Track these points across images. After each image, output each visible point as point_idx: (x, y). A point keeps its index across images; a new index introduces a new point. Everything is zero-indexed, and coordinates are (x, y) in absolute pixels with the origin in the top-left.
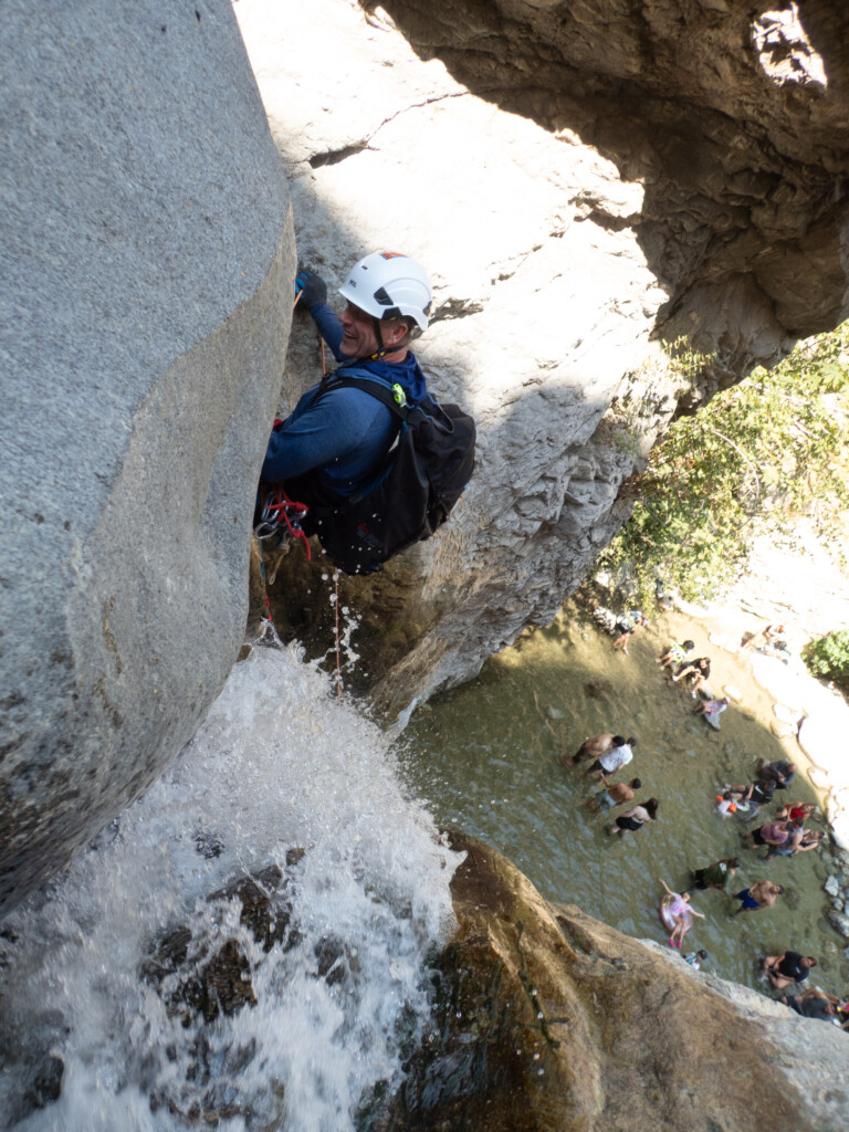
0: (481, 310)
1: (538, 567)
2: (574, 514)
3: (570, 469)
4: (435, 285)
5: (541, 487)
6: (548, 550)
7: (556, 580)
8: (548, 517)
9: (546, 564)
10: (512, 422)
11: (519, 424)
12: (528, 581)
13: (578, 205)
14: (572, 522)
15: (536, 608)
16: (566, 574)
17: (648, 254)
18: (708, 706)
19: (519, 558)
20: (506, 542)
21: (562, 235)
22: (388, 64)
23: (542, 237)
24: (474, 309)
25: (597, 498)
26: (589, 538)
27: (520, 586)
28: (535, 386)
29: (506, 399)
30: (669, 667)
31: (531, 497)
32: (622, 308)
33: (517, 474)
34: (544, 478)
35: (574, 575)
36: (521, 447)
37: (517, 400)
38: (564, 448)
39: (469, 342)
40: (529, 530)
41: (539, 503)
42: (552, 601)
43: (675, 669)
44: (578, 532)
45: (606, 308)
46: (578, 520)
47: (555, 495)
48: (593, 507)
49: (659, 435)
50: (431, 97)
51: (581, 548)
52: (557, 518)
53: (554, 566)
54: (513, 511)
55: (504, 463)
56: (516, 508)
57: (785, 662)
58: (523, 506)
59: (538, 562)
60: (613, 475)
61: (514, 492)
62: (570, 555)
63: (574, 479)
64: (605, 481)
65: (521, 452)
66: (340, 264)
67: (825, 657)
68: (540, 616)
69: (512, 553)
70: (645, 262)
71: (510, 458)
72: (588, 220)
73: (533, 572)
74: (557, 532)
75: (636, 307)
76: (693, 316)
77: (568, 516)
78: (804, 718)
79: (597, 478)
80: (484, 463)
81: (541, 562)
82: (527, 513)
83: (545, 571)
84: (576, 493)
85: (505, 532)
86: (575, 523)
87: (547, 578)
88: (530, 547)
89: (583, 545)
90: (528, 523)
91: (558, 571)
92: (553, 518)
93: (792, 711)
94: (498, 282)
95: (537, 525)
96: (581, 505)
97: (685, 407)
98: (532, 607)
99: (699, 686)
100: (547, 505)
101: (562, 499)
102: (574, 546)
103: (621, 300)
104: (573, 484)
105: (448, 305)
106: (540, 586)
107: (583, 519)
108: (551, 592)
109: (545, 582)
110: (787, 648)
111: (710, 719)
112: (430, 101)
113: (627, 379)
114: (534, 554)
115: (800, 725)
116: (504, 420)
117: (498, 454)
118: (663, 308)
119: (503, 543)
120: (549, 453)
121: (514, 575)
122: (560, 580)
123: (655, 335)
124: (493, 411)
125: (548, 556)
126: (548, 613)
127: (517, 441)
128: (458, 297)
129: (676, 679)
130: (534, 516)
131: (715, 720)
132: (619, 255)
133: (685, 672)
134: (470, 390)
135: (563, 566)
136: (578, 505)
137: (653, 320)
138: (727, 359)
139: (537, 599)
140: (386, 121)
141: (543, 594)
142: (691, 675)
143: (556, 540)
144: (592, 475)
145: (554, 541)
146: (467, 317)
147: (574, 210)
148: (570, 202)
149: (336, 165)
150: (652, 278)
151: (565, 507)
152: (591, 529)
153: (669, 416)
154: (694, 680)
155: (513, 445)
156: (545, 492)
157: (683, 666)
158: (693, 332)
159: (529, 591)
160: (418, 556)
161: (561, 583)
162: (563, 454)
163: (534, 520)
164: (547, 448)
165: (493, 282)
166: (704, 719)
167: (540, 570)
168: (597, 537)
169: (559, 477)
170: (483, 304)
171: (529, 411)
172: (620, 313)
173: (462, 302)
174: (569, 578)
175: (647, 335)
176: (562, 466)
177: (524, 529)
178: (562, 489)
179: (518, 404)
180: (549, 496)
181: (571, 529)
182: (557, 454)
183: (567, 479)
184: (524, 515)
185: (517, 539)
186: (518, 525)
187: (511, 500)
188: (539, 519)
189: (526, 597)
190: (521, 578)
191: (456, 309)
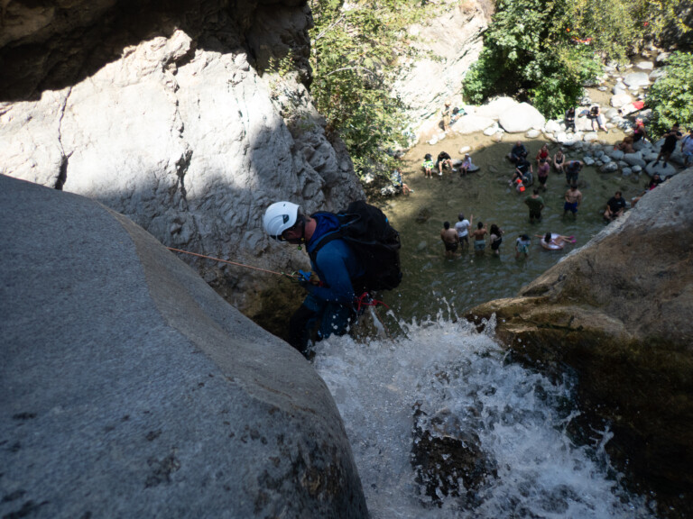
0: (192, 152)
1: (343, 207)
2: (326, 171)
3: (303, 158)
4: (163, 167)
5: (303, 179)
6: (337, 196)
8: (320, 185)
9: (344, 201)
10: (261, 172)
11: (264, 170)
13: (168, 69)
14: (330, 175)
16: (355, 195)
17: (216, 50)
18: (464, 166)
21: (178, 87)
22: (29, 119)
23: (173, 97)
24: (189, 155)
25: (326, 154)
26: (344, 171)
28: (249, 149)
29: (246, 168)
30: (433, 174)
31: (305, 187)
32: (236, 79)
33: (289, 186)
34: (299, 174)
35: (358, 191)
36: (276, 176)
37: (250, 162)
38: (290, 155)
39: (205, 168)
40: (321, 199)
41: (311, 185)
43: (436, 171)
44: (337, 175)
45: (231, 88)
46: (331, 171)
47: (311, 175)
48: (329, 159)
49: (312, 103)
50: (61, 108)
51: (345, 179)
52: (324, 181)
53: (347, 198)
55: (279, 190)
56: (306, 198)
57: (465, 114)
58: (307, 194)
59: (340, 205)
60: (319, 139)
61: (297, 194)
62: (346, 187)
63: (309, 160)
64: (320, 145)
65: (279, 178)
66: (122, 209)
67: (474, 93)
70: (219, 54)
71: (278, 185)
72: (179, 69)
74: (330, 186)
75: (239, 73)
76: (262, 47)
77: (327, 175)
78: (498, 122)
79: (316, 148)
81: (341, 203)
82: (312, 194)
84: (317, 163)
86: (331, 173)
88: (330, 204)
89: (345, 177)
90: (317, 197)
91: (351, 198)
92: (322, 183)
93: (492, 126)
94: (182, 134)
95: (321, 193)
96: (324, 165)
97: (306, 81)
99: (451, 165)
100: (314, 182)
101: (315, 172)
102: (342, 182)
103: (231, 78)
104: (312, 162)
105: (179, 167)
107: (332, 168)
110: (459, 108)
111: (471, 170)
112: (63, 110)
113: (274, 101)
115: (501, 126)
116: (257, 176)
117: (272, 190)
118: (248, 59)
120: (288, 164)
122: (355, 199)
123: (260, 72)
124: (249, 178)
127: (272, 176)
128: (178, 158)
129: (441, 174)
130: (315, 191)
131: (473, 167)
132: (207, 64)
133: (441, 167)
134: (230, 183)
135: (350, 194)
136: (324, 166)
137: (251, 68)
138: (295, 44)
140: (60, 139)
142: (444, 166)
143: (334, 189)
144: (313, 149)
145: (334, 190)
146: (191, 162)
147: (169, 73)
148: (164, 71)
149: (67, 179)
150: (229, 55)
151: (321, 173)
152: (339, 168)
153: (306, 93)
154: (447, 165)
155: (272, 179)
156: (307, 179)
157: (437, 166)
158: (270, 52)
160: (300, 263)
162: (293, 157)
163: (317, 193)
164: (285, 163)
165: (181, 137)
168: (345, 167)
169: (304, 167)
170: (189, 148)
171: (260, 160)
172: (237, 83)
173: (182, 159)
174: (358, 195)
175: (258, 77)
176: (298, 162)
178: (310, 169)
179: (253, 164)
180: (310, 178)
181: (334, 177)
182: (291, 160)
183: (307, 164)
184: (312, 197)
187: (300, 198)
188: (319, 190)
191: (183, 164)
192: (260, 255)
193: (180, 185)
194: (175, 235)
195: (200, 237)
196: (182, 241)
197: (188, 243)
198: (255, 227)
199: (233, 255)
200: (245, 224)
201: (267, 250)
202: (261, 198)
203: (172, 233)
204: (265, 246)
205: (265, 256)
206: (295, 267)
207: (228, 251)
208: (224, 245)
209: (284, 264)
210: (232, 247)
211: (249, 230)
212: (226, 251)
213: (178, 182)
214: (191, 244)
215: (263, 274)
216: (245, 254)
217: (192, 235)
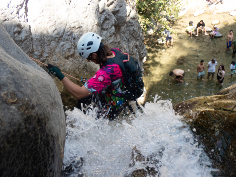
1: (127, 41)
2: (119, 15)
5: (103, 17)
6: (124, 33)
7: (135, 39)
8: (114, 23)
9: (128, 37)
12: (128, 47)
15: (139, 53)
16: (136, 35)
19: (119, 42)
20: (111, 41)
27: (128, 50)
31: (104, 22)
33: (93, 19)
34: (101, 13)
35: (139, 33)
40: (113, 31)
41: (107, 22)
42: (141, 46)
46: (122, 15)
47: (109, 15)
51: (132, 23)
52: (116, 21)
53: (130, 36)
54: (103, 31)
58: (104, 27)
59: (125, 39)
61: (98, 25)
62: (131, 29)
63: (109, 5)
65: (87, 12)
68: (142, 54)
69: (116, 43)
71: (86, 17)
73: (127, 43)
74: (120, 25)
77: (119, 17)
80: (81, 25)
81: (126, 38)
82: (107, 27)
83: (130, 40)
84: (114, 8)
85: (107, 39)
86: (122, 17)
87: (132, 41)
88: (118, 37)
89: (131, 22)
90: (110, 30)
91: (133, 36)
92: (115, 22)
95: (113, 28)
96: (119, 10)
98: (137, 53)
100: (110, 20)
101: (112, 14)
102: (130, 25)
106: (133, 45)
108: (138, 43)
109: (133, 43)
111: (217, 36)
114: (122, 38)
116: (74, 9)
117: (82, 19)
119: (110, 42)
120: (95, 5)
121: (123, 49)
122: (136, 38)
124: (68, 9)
125: (126, 35)
126: (143, 51)
127: (83, 11)
129: (197, 35)
130: (110, 26)
133: (198, 31)
135: (133, 33)
139: (136, 49)
141: (137, 47)
145: (123, 28)
151: (115, 16)
155: (83, 13)
156: (106, 17)
159: (132, 50)
160: (92, 68)
161: (137, 38)
163: (111, 27)
164: (93, 4)
166: (216, 37)
167: (128, 41)
169: (105, 9)
174: (138, 35)
176: (102, 5)
177: (111, 33)
178: (109, 11)
180: (108, 17)
181: (123, 20)
183: (107, 7)
184: (107, 29)
185: (112, 37)
186: (109, 33)
188: (112, 26)
189: (133, 52)
190: (125, 48)
192: (67, 58)
193: (24, 5)
194: (16, 34)
195: (32, 39)
196: (20, 39)
197: (24, 41)
198: (67, 40)
199: (50, 54)
200: (62, 37)
201: (72, 56)
202: (74, 22)
203: (15, 33)
204: (71, 53)
205: (71, 59)
206: (88, 70)
207: (48, 51)
208: (46, 47)
209: (82, 66)
210: (51, 49)
211: (63, 41)
212: (47, 50)
213: (23, 3)
214: (25, 42)
215: (68, 70)
216: (59, 55)
217: (27, 37)
